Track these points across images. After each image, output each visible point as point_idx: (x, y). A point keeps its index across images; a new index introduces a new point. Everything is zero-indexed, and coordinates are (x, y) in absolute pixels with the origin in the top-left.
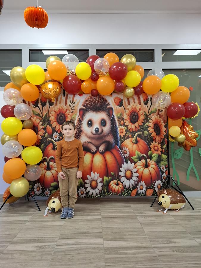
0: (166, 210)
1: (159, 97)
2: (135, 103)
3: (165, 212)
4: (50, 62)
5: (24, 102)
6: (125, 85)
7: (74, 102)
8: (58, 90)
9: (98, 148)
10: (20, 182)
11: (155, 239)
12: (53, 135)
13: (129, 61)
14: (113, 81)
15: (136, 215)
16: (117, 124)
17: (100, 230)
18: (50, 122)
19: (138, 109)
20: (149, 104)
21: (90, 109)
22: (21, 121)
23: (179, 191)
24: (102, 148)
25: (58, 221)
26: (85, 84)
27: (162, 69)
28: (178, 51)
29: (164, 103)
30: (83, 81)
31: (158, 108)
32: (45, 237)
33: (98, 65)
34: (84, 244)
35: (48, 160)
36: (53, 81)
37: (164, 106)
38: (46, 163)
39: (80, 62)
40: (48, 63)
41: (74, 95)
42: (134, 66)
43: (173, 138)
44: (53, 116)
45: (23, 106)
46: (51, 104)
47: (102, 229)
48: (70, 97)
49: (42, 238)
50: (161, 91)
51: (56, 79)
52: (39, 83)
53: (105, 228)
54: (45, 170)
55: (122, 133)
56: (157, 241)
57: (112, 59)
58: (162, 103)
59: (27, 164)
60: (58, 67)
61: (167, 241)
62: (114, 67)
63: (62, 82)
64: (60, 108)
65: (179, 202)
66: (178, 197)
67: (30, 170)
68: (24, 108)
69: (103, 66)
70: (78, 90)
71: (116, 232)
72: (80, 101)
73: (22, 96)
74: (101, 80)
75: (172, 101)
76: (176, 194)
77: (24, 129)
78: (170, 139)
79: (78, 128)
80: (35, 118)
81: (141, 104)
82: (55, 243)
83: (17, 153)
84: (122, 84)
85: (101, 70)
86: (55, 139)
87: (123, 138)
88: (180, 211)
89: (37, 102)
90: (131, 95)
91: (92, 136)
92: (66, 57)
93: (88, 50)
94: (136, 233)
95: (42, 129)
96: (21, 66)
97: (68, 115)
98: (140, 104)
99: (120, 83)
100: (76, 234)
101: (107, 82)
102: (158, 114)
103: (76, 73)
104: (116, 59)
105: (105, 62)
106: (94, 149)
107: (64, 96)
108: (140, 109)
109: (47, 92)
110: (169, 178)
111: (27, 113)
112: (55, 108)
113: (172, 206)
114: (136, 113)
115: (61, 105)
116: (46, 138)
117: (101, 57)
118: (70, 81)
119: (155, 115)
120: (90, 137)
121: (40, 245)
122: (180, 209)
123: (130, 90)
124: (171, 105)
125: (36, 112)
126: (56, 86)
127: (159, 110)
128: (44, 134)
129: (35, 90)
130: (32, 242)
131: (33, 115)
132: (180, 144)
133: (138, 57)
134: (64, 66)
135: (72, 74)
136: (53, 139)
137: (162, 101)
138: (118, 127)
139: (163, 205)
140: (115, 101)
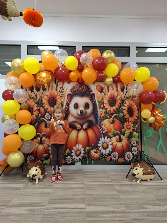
0: (139, 181)
1: (133, 86)
2: (113, 90)
3: (138, 182)
4: (45, 55)
5: (22, 87)
6: (106, 75)
7: (63, 88)
8: (50, 78)
9: (82, 126)
10: (16, 155)
11: (129, 205)
12: (45, 115)
13: (109, 55)
14: (96, 72)
15: (114, 184)
16: (98, 107)
17: (83, 197)
18: (43, 104)
19: (116, 95)
20: (125, 91)
21: (76, 94)
22: (19, 103)
23: (150, 164)
24: (85, 126)
25: (47, 188)
26: (72, 74)
27: (136, 63)
28: (149, 48)
29: (137, 90)
30: (71, 71)
31: (132, 95)
32: (35, 202)
33: (84, 59)
34: (69, 208)
35: (41, 136)
36: (46, 71)
37: (137, 93)
38: (39, 139)
39: (69, 56)
40: (43, 56)
41: (64, 82)
42: (113, 59)
43: (145, 119)
44: (45, 99)
45: (21, 91)
46: (44, 89)
47: (85, 195)
48: (60, 84)
49: (34, 202)
50: (135, 80)
51: (49, 69)
52: (35, 72)
53: (87, 195)
54: (38, 145)
55: (101, 114)
56: (132, 207)
57: (95, 54)
58: (135, 90)
59: (22, 140)
60: (51, 59)
61: (140, 207)
62: (97, 60)
63: (53, 72)
64: (52, 93)
65: (150, 173)
66: (149, 169)
67: (25, 144)
68: (22, 93)
69: (88, 59)
70: (67, 78)
71: (96, 198)
72: (68, 88)
73: (21, 83)
74: (86, 71)
75: (144, 89)
76: (148, 166)
77: (21, 110)
78: (143, 121)
79: (66, 110)
80: (31, 101)
81: (119, 91)
82: (44, 207)
83: (15, 130)
84: (103, 74)
85: (86, 63)
86: (47, 119)
87: (102, 118)
88: (151, 182)
89: (32, 88)
90: (110, 83)
91: (78, 116)
92: (57, 52)
93: (75, 46)
94: (113, 200)
95: (36, 110)
96: (21, 58)
97: (59, 99)
98: (117, 91)
99: (101, 73)
100: (62, 199)
101: (90, 73)
102: (132, 100)
103: (66, 64)
104: (99, 54)
105: (89, 56)
106: (79, 127)
107: (55, 83)
108: (117, 95)
109: (41, 80)
110: (141, 153)
111: (24, 97)
112: (47, 93)
113: (144, 177)
114: (114, 98)
115: (52, 91)
116: (40, 118)
117: (86, 52)
118: (60, 71)
119: (129, 101)
120: (76, 118)
121: (32, 209)
122: (151, 180)
123: (109, 79)
124: (143, 92)
125: (32, 96)
126: (49, 75)
127: (133, 96)
128: (38, 114)
129: (31, 78)
130: (25, 206)
131: (29, 99)
132: (150, 125)
133: (116, 53)
134: (56, 59)
135: (62, 65)
136: (46, 119)
137: (136, 89)
138: (98, 109)
139: (137, 176)
140: (97, 88)
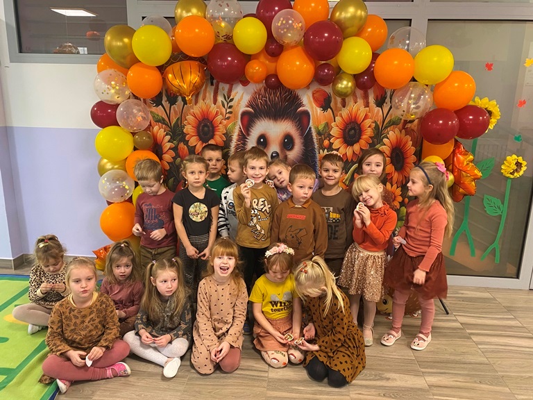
2: (356, 103)
5: (135, 97)
7: (231, 98)
16: (316, 146)
18: (185, 136)
19: (362, 116)
20: (386, 106)
21: (264, 114)
22: (131, 133)
29: (418, 105)
41: (231, 85)
44: (189, 124)
48: (224, 87)
64: (204, 108)
75: (433, 105)
77: (137, 150)
80: (156, 127)
81: (370, 105)
89: (159, 97)
95: (170, 149)
97: (220, 123)
98: (367, 105)
102: (404, 128)
107: (212, 84)
108: (366, 117)
109: (177, 84)
112: (195, 109)
114: (357, 124)
115: (206, 103)
116: (178, 167)
119: (397, 130)
125: (158, 115)
127: (406, 120)
128: (174, 158)
131: (152, 121)
138: (317, 152)
140: (314, 98)
